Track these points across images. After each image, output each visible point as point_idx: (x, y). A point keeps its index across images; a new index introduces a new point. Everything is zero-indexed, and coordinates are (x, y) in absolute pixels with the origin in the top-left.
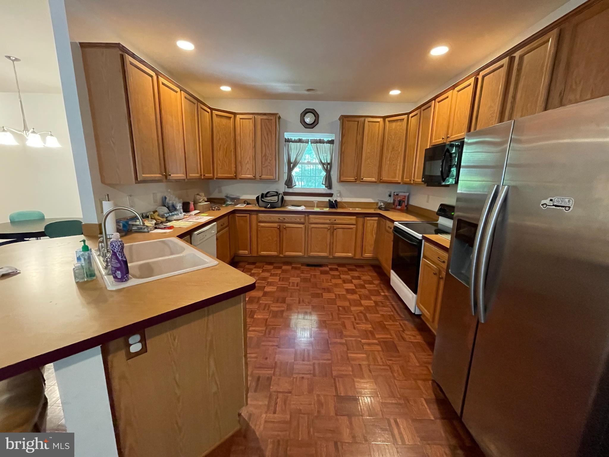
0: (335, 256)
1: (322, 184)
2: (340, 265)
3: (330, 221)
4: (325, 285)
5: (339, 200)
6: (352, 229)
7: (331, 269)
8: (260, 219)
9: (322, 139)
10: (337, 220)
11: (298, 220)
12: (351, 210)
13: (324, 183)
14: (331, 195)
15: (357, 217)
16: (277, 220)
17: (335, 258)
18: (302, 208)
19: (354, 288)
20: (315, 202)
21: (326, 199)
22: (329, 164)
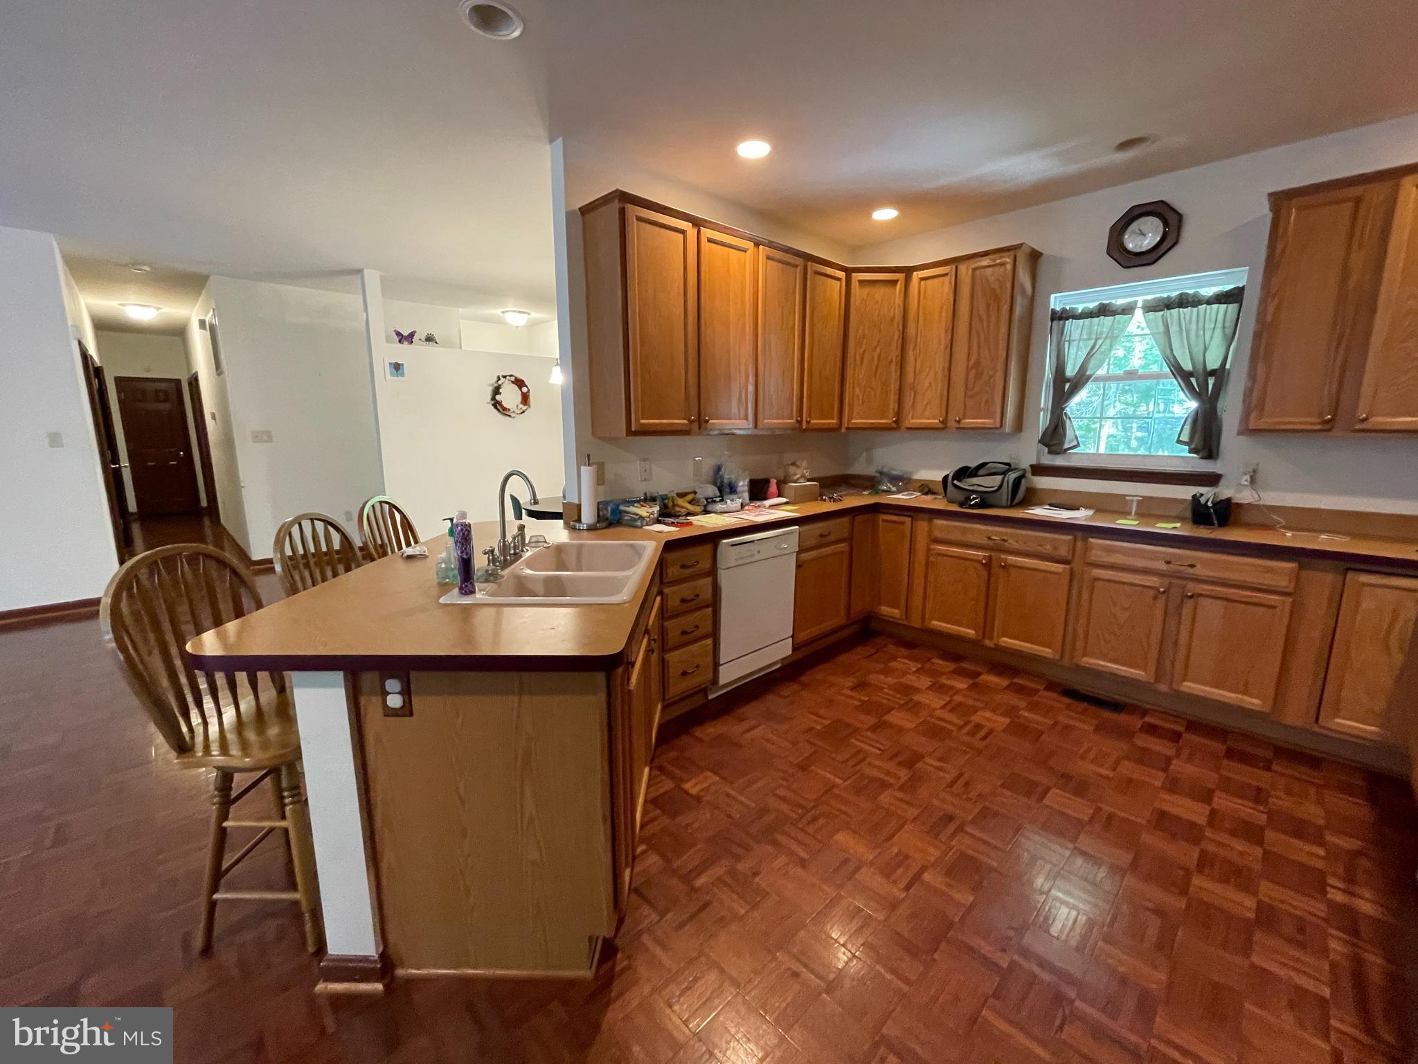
0: (1183, 689)
1: (1179, 441)
2: (1194, 726)
3: (1171, 565)
4: (1085, 768)
5: (1245, 496)
6: (1274, 607)
7: (1151, 730)
8: (938, 534)
9: (1191, 292)
10: (1198, 566)
11: (1048, 549)
12: (1288, 539)
13: (1185, 438)
14: (1212, 480)
15: (1301, 567)
16: (984, 541)
17: (1179, 695)
18: (1081, 516)
19: (1202, 820)
20: (1132, 501)
21: (1185, 492)
22: (1213, 373)
